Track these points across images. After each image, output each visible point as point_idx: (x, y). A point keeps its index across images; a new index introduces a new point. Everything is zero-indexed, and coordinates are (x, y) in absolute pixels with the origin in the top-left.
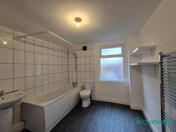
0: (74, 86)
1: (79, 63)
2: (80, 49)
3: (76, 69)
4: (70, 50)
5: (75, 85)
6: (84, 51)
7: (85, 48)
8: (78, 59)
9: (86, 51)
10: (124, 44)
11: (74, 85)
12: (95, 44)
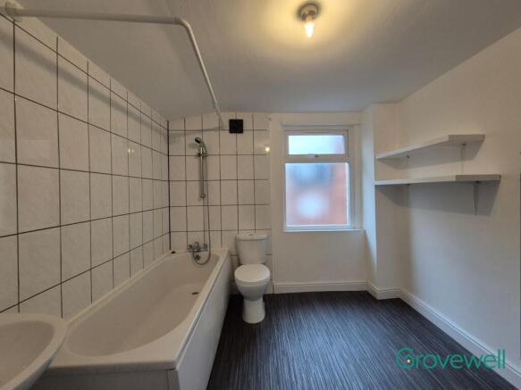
0: (198, 258)
1: (213, 173)
2: (220, 128)
3: (203, 196)
4: (176, 126)
5: (200, 254)
6: (234, 135)
7: (236, 126)
8: (212, 162)
9: (239, 135)
10: (352, 126)
11: (196, 254)
12: (271, 116)
